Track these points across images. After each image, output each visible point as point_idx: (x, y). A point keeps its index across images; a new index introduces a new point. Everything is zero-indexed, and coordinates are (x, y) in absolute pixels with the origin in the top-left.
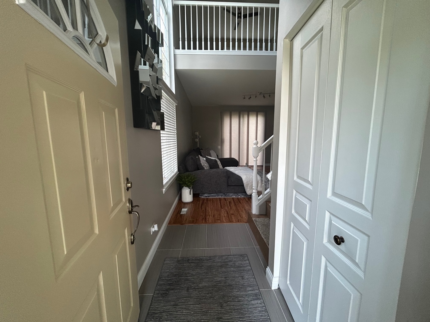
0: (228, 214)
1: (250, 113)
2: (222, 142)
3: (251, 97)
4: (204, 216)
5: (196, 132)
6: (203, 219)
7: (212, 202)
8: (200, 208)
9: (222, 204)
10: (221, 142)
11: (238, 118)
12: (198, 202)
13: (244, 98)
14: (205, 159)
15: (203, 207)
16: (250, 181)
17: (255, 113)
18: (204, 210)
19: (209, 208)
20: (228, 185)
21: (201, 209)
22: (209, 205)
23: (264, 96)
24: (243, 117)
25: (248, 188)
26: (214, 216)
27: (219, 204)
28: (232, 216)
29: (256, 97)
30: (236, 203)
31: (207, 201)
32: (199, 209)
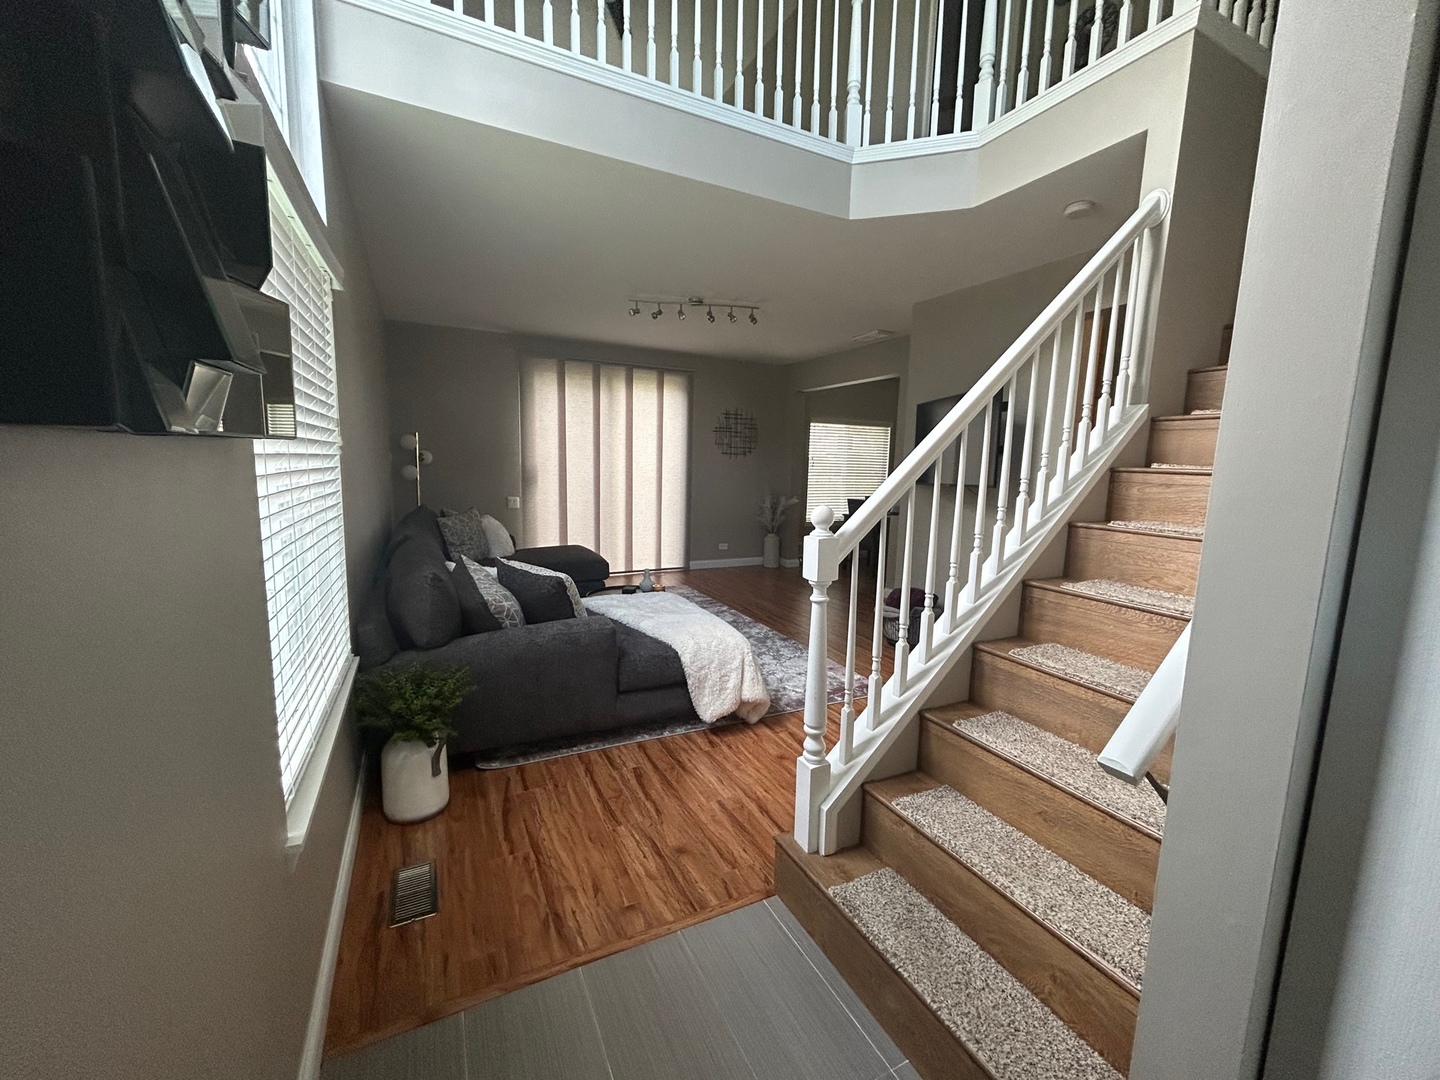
0: (659, 853)
1: (636, 374)
2: (527, 480)
3: (660, 313)
4: (543, 898)
5: (409, 437)
6: (545, 924)
7: (551, 787)
8: (505, 847)
9: (608, 793)
10: (523, 480)
11: (591, 390)
12: (481, 803)
13: (637, 312)
14: (493, 571)
15: (514, 833)
16: (712, 662)
17: (654, 376)
18: (532, 856)
19: (554, 833)
20: (619, 692)
21: (512, 852)
22: (546, 814)
23: (709, 313)
24: (610, 388)
25: (707, 691)
26: (597, 890)
27: (592, 791)
28: (685, 860)
29: (681, 313)
30: (667, 774)
31: (526, 788)
32: (500, 854)
